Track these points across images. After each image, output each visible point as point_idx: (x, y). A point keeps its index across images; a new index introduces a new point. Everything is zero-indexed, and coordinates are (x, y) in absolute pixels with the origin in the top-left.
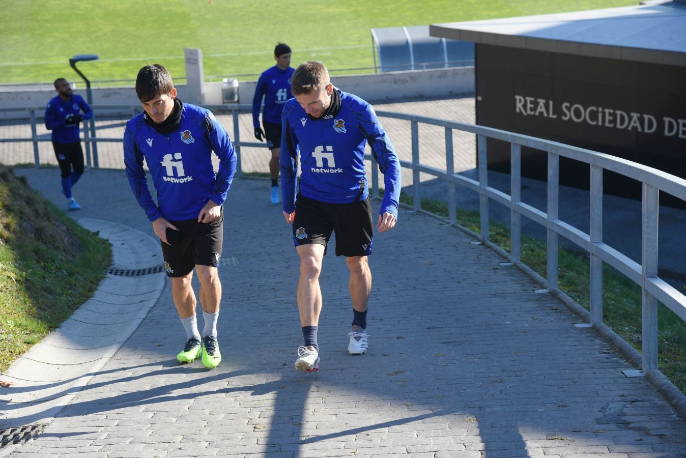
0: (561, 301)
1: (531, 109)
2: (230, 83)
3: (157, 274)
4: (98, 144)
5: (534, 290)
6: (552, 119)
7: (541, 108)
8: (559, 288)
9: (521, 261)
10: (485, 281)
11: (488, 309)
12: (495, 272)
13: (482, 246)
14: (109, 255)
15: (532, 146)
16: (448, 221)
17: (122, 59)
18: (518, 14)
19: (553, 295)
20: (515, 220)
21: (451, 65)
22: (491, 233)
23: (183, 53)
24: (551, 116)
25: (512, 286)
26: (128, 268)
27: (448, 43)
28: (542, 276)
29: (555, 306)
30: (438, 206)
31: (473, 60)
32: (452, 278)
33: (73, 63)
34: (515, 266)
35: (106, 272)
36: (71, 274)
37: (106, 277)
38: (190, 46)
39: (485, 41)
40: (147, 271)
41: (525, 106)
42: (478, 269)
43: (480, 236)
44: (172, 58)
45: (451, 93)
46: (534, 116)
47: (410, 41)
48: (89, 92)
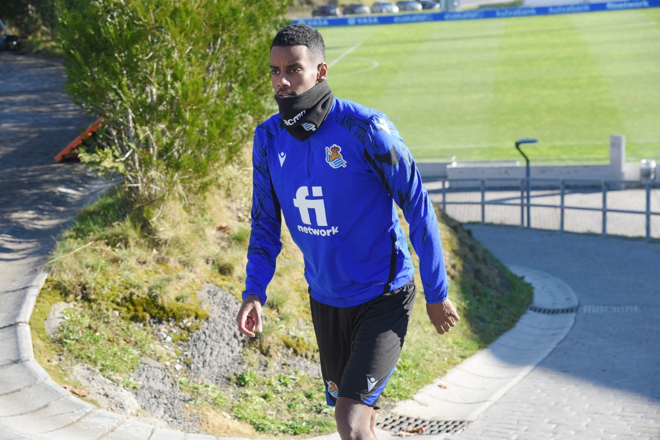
2: (648, 164)
3: (569, 314)
4: (532, 209)
14: (531, 295)
17: (558, 143)
33: (517, 145)
36: (499, 307)
37: (526, 313)
38: (615, 133)
48: (528, 168)
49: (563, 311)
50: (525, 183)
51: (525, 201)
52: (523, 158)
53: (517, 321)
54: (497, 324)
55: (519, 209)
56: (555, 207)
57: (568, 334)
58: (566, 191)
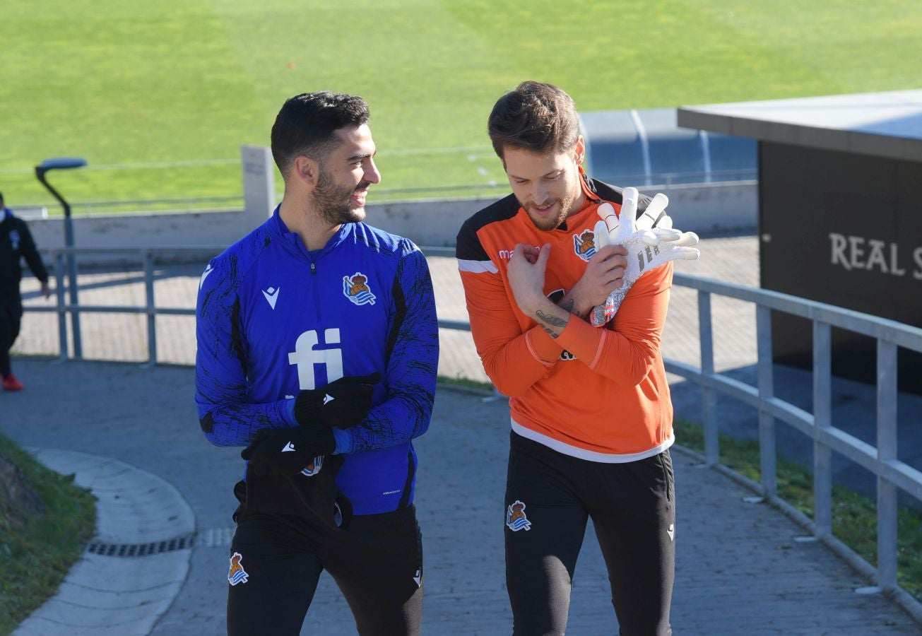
0: (903, 610)
1: (859, 259)
3: (175, 553)
4: (84, 317)
5: (854, 589)
6: (896, 277)
7: (876, 257)
8: (899, 585)
9: (834, 534)
10: (766, 571)
11: (771, 622)
12: (786, 553)
13: (763, 507)
14: (91, 517)
15: (850, 327)
16: (702, 457)
17: (131, 165)
18: (836, 91)
19: (889, 597)
20: (820, 458)
21: (715, 177)
22: (780, 481)
23: (238, 153)
24: (895, 270)
25: (816, 580)
26: (124, 542)
27: (711, 140)
28: (870, 562)
29: (891, 619)
30: (686, 430)
31: (755, 170)
32: (708, 564)
33: (41, 172)
34: (822, 543)
35: (83, 550)
36: (18, 553)
37: (82, 559)
38: (252, 142)
39: (775, 137)
40: (157, 548)
41: (847, 252)
42: (756, 547)
43: (760, 488)
44: (219, 163)
45: (716, 227)
46: (864, 270)
47: (644, 135)
48: (68, 223)
49: (163, 547)
50: (65, 259)
51: (67, 298)
52: (54, 202)
53: (63, 581)
54: (16, 592)
55: (54, 317)
56: (134, 310)
57: (175, 599)
58: (157, 273)
